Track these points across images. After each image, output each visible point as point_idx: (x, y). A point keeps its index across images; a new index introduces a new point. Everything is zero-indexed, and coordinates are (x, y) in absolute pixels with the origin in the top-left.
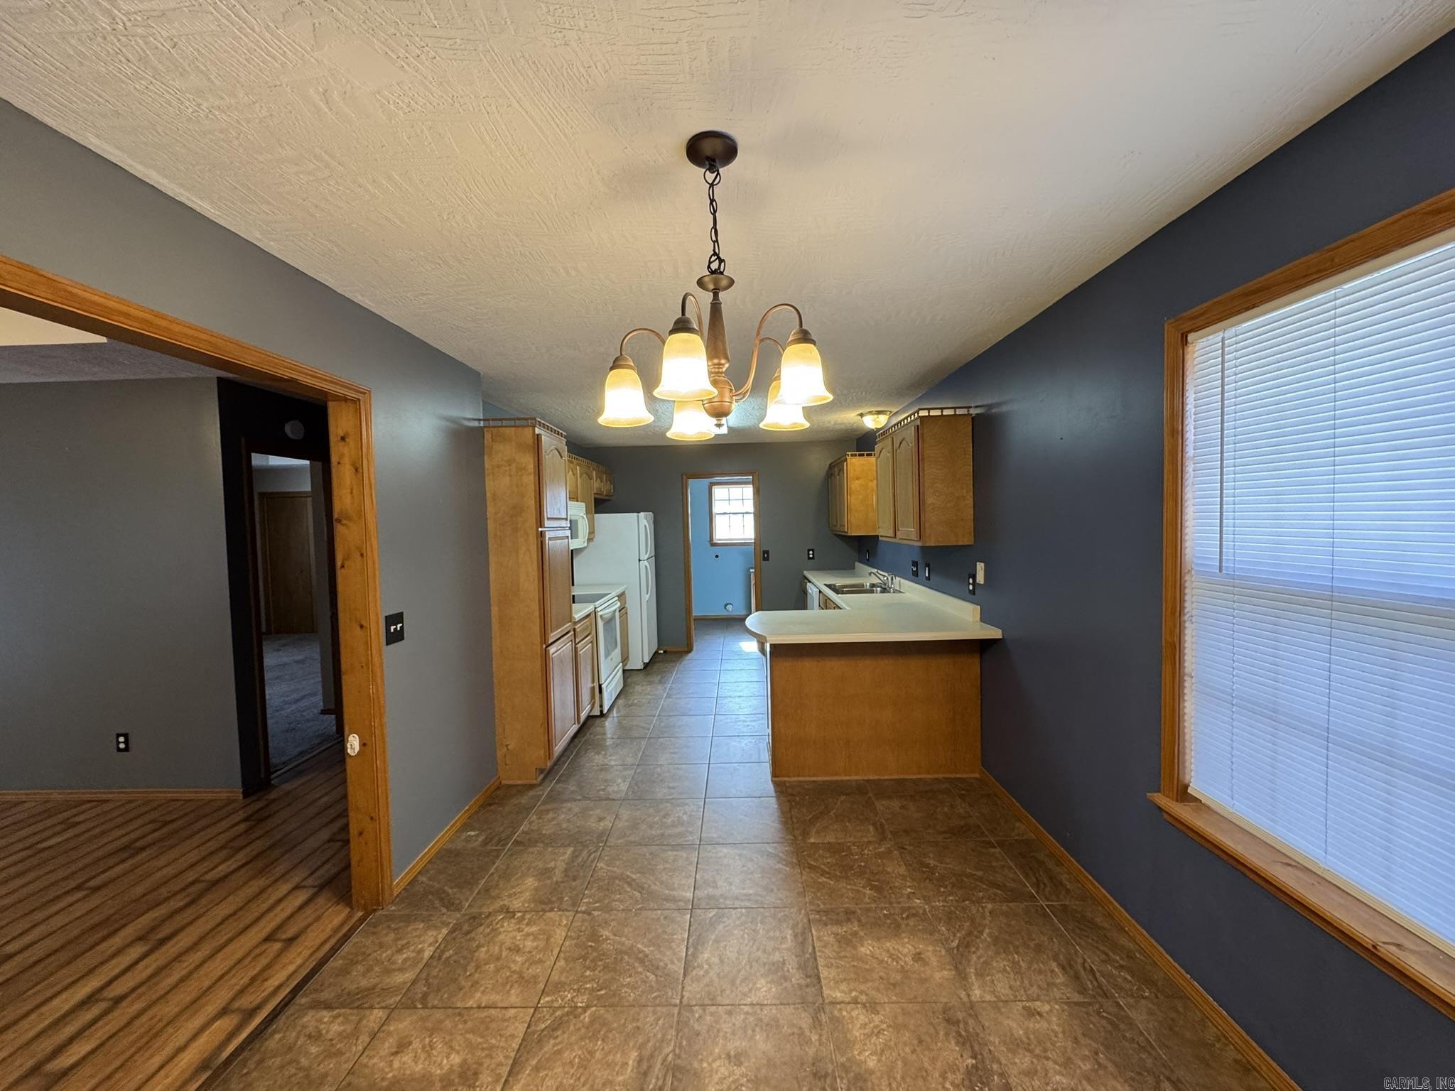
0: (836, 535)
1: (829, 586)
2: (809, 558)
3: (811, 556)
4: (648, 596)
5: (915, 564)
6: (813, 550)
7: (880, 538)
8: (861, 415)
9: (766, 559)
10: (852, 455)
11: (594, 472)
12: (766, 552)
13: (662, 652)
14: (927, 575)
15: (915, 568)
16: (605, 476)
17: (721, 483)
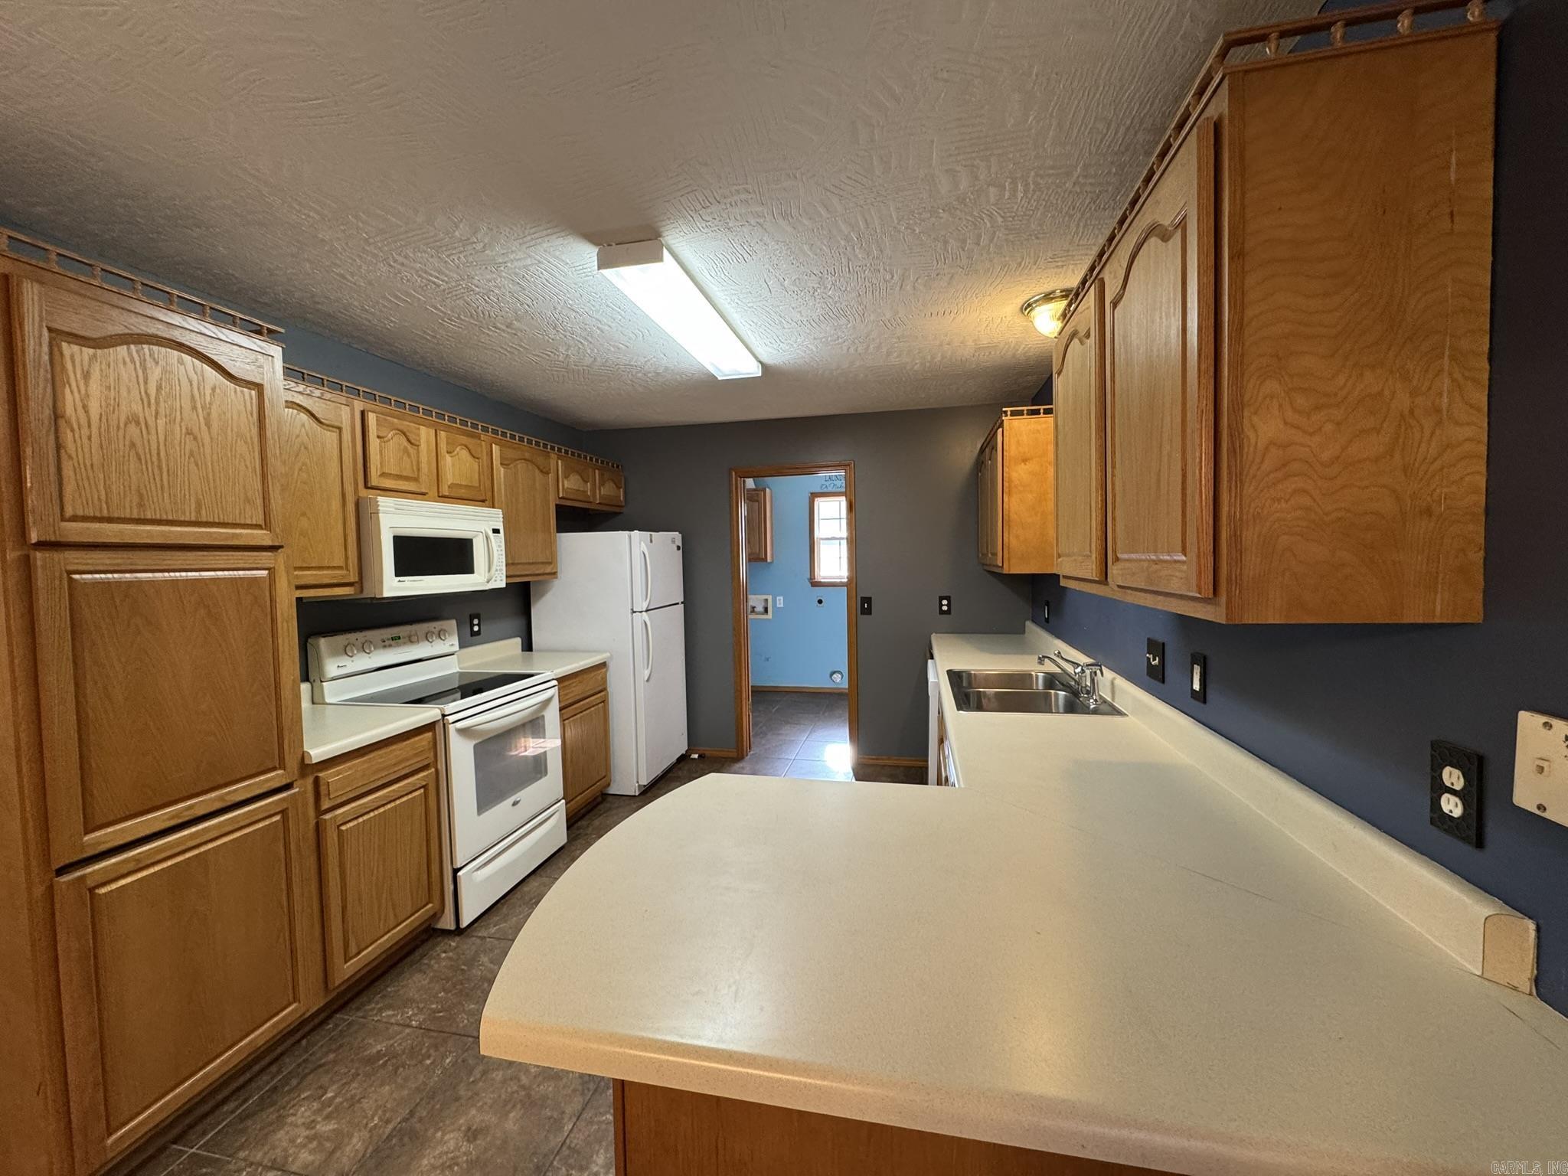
0: (985, 572)
2: (941, 612)
3: (945, 608)
4: (647, 673)
5: (1156, 647)
6: (948, 598)
7: (1063, 582)
9: (866, 611)
10: (1013, 413)
11: (560, 462)
12: (867, 600)
13: (696, 756)
14: (1196, 686)
15: (1154, 660)
16: (597, 471)
17: (830, 489)
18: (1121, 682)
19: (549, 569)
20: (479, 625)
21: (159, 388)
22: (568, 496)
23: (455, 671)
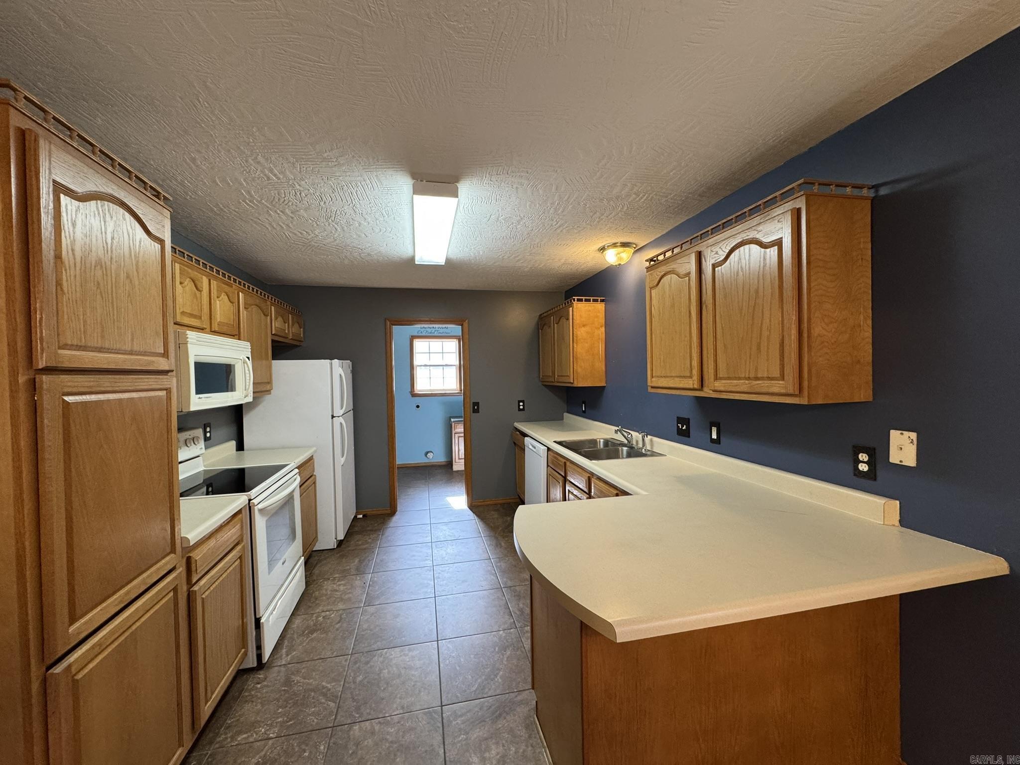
0: (546, 386)
1: (560, 443)
2: (520, 410)
3: (521, 407)
4: (343, 460)
5: (684, 421)
6: (523, 401)
8: (603, 249)
9: (476, 411)
10: (578, 300)
11: (273, 307)
12: (476, 404)
13: (361, 516)
14: (714, 436)
15: (682, 426)
16: (290, 316)
17: (424, 334)
18: (655, 439)
19: (268, 387)
20: (210, 432)
21: (113, 238)
22: (279, 334)
23: (202, 469)
